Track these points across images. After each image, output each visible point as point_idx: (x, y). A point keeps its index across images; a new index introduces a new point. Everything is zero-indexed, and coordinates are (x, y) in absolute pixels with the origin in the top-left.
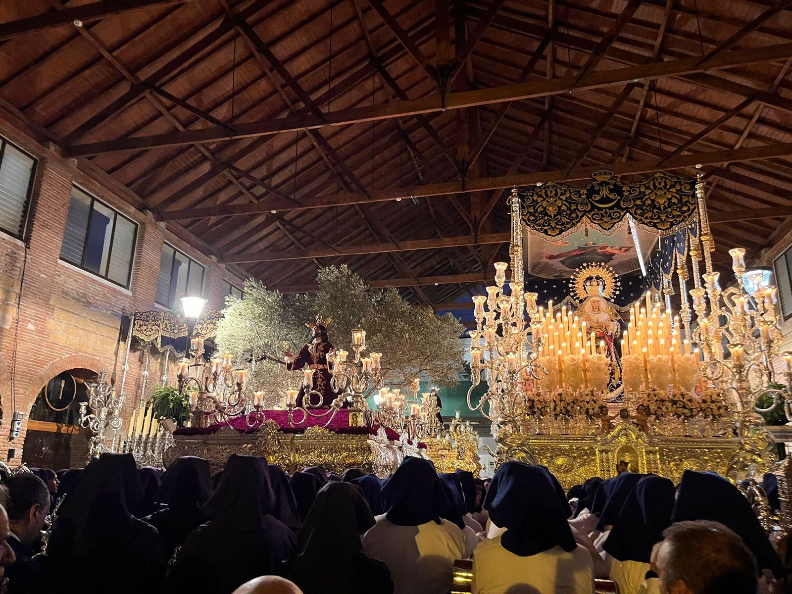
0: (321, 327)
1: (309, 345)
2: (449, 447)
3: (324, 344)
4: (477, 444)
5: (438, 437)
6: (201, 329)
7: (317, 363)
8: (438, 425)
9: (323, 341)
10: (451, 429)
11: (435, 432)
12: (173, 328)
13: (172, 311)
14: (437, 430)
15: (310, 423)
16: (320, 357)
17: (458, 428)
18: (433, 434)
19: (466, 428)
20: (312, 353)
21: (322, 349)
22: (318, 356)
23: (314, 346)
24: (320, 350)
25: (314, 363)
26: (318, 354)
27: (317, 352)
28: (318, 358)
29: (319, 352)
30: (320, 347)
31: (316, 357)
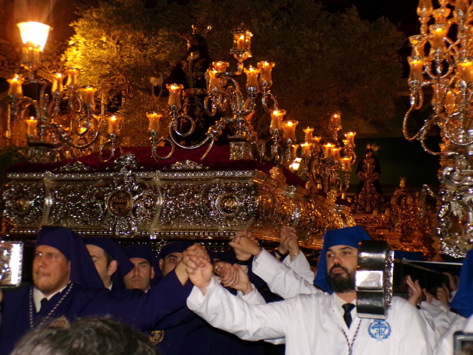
0: (198, 37)
1: (183, 62)
2: (389, 225)
3: (202, 61)
4: (429, 221)
5: (375, 213)
6: (49, 67)
7: (194, 87)
8: (376, 196)
9: (201, 56)
10: (393, 201)
11: (371, 205)
12: (12, 66)
13: (8, 43)
14: (374, 204)
15: (180, 155)
16: (197, 79)
17: (403, 201)
18: (368, 209)
19: (414, 200)
20: (187, 74)
21: (200, 68)
22: (195, 77)
23: (189, 63)
24: (198, 69)
25: (190, 86)
26: (194, 74)
27: (193, 72)
28: (195, 79)
29: (196, 71)
30: (197, 65)
31: (193, 78)
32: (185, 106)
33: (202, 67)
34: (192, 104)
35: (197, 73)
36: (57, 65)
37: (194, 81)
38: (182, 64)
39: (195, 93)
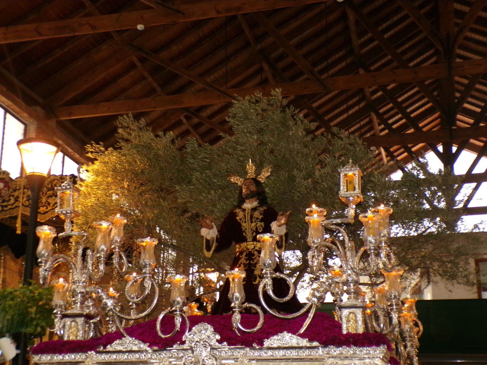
0: (256, 181)
7: (253, 240)
9: (261, 204)
16: (257, 230)
20: (244, 224)
21: (260, 217)
22: (254, 228)
23: (247, 212)
24: (257, 219)
25: (248, 240)
26: (253, 224)
27: (252, 222)
28: (254, 231)
29: (255, 222)
30: (257, 214)
31: (251, 229)
32: (241, 263)
33: (262, 216)
34: (252, 262)
35: (257, 224)
36: (47, 201)
37: (253, 234)
38: (236, 213)
39: (254, 248)
